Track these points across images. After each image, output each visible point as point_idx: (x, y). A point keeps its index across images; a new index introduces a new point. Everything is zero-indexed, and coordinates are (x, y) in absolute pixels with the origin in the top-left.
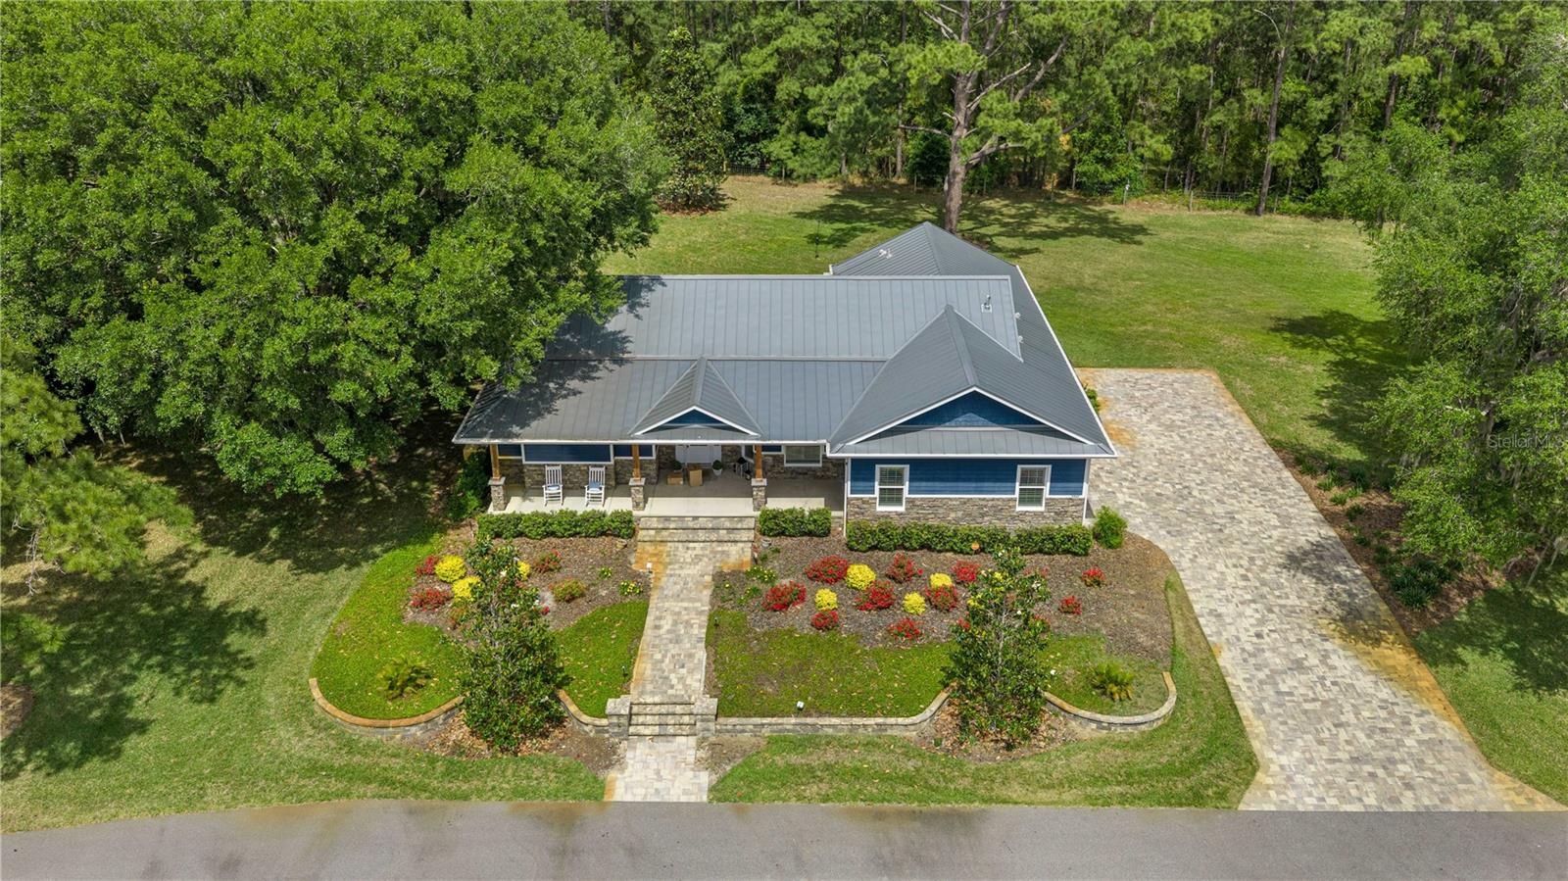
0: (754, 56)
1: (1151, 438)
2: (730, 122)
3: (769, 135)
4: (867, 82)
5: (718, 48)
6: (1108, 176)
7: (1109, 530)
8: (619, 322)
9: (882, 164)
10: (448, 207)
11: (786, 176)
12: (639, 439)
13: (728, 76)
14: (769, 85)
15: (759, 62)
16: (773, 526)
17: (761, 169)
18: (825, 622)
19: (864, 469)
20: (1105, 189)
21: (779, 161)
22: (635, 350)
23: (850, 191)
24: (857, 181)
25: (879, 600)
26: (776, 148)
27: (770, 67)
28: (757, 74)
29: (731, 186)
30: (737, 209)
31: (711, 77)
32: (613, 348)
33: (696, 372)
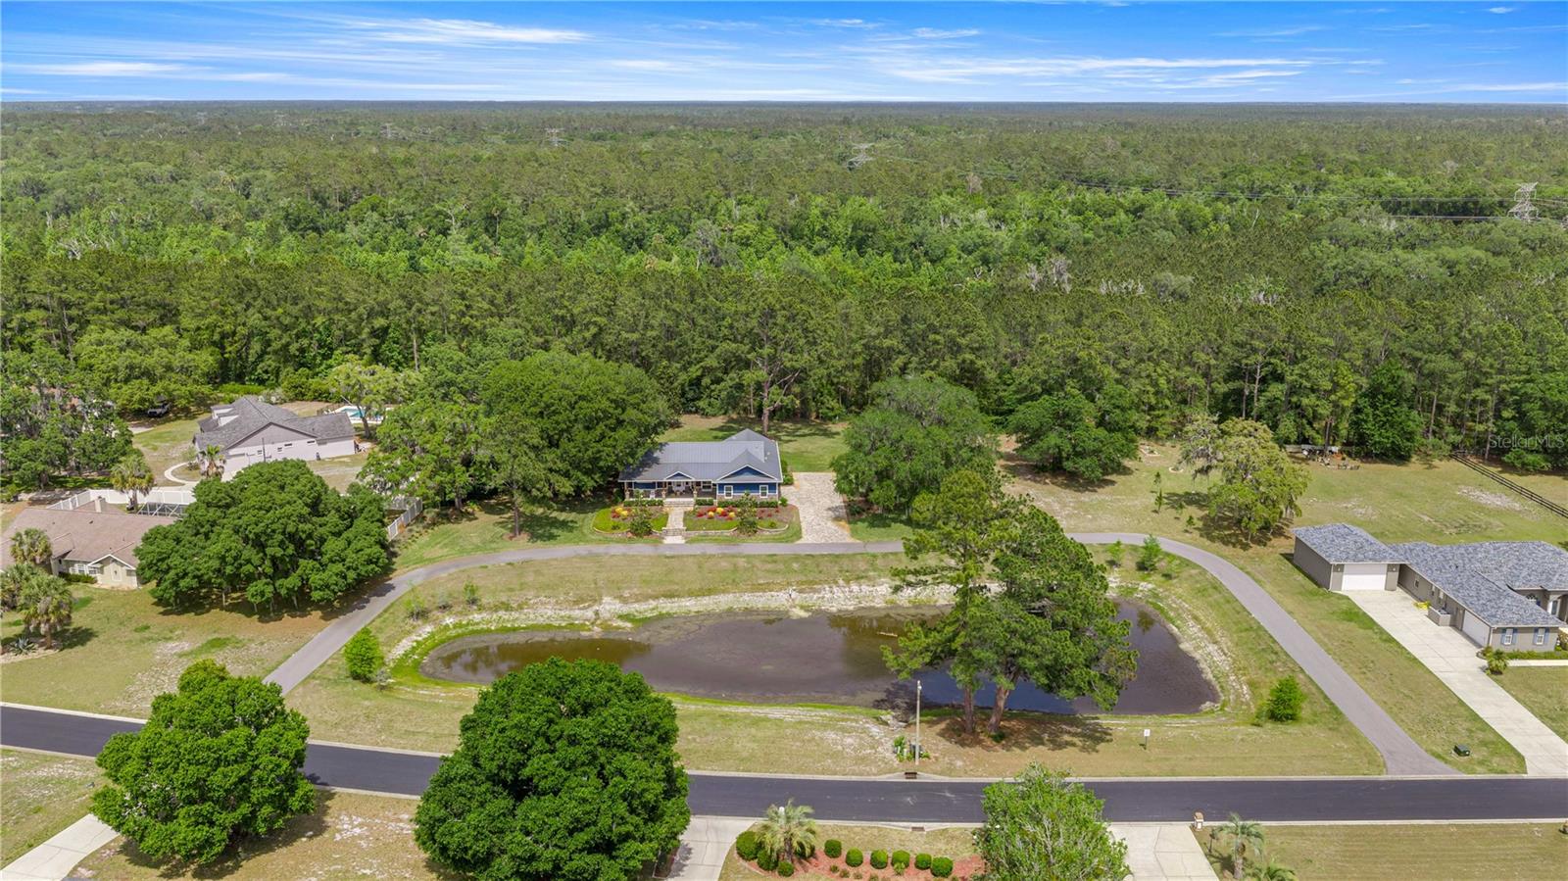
0: (693, 369)
1: (806, 486)
2: (683, 394)
3: (699, 399)
4: (731, 383)
5: (679, 365)
6: (831, 414)
7: (784, 502)
8: (656, 454)
9: (745, 410)
10: (620, 423)
11: (706, 415)
12: (665, 480)
13: (683, 377)
14: (699, 379)
15: (694, 371)
16: (699, 503)
17: (696, 412)
18: (711, 518)
19: (721, 486)
20: (830, 419)
21: (703, 409)
22: (661, 461)
23: (732, 420)
24: (735, 416)
25: (724, 514)
26: (701, 404)
27: (699, 373)
28: (694, 376)
29: (684, 419)
30: (686, 427)
31: (676, 376)
32: (656, 461)
33: (677, 466)
